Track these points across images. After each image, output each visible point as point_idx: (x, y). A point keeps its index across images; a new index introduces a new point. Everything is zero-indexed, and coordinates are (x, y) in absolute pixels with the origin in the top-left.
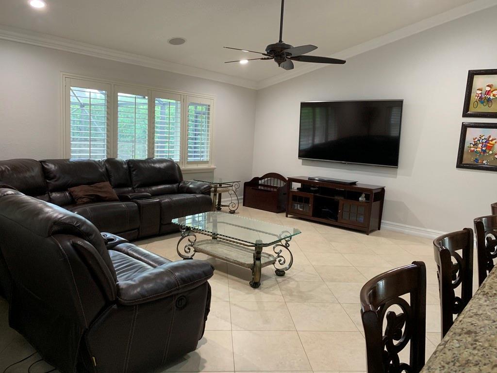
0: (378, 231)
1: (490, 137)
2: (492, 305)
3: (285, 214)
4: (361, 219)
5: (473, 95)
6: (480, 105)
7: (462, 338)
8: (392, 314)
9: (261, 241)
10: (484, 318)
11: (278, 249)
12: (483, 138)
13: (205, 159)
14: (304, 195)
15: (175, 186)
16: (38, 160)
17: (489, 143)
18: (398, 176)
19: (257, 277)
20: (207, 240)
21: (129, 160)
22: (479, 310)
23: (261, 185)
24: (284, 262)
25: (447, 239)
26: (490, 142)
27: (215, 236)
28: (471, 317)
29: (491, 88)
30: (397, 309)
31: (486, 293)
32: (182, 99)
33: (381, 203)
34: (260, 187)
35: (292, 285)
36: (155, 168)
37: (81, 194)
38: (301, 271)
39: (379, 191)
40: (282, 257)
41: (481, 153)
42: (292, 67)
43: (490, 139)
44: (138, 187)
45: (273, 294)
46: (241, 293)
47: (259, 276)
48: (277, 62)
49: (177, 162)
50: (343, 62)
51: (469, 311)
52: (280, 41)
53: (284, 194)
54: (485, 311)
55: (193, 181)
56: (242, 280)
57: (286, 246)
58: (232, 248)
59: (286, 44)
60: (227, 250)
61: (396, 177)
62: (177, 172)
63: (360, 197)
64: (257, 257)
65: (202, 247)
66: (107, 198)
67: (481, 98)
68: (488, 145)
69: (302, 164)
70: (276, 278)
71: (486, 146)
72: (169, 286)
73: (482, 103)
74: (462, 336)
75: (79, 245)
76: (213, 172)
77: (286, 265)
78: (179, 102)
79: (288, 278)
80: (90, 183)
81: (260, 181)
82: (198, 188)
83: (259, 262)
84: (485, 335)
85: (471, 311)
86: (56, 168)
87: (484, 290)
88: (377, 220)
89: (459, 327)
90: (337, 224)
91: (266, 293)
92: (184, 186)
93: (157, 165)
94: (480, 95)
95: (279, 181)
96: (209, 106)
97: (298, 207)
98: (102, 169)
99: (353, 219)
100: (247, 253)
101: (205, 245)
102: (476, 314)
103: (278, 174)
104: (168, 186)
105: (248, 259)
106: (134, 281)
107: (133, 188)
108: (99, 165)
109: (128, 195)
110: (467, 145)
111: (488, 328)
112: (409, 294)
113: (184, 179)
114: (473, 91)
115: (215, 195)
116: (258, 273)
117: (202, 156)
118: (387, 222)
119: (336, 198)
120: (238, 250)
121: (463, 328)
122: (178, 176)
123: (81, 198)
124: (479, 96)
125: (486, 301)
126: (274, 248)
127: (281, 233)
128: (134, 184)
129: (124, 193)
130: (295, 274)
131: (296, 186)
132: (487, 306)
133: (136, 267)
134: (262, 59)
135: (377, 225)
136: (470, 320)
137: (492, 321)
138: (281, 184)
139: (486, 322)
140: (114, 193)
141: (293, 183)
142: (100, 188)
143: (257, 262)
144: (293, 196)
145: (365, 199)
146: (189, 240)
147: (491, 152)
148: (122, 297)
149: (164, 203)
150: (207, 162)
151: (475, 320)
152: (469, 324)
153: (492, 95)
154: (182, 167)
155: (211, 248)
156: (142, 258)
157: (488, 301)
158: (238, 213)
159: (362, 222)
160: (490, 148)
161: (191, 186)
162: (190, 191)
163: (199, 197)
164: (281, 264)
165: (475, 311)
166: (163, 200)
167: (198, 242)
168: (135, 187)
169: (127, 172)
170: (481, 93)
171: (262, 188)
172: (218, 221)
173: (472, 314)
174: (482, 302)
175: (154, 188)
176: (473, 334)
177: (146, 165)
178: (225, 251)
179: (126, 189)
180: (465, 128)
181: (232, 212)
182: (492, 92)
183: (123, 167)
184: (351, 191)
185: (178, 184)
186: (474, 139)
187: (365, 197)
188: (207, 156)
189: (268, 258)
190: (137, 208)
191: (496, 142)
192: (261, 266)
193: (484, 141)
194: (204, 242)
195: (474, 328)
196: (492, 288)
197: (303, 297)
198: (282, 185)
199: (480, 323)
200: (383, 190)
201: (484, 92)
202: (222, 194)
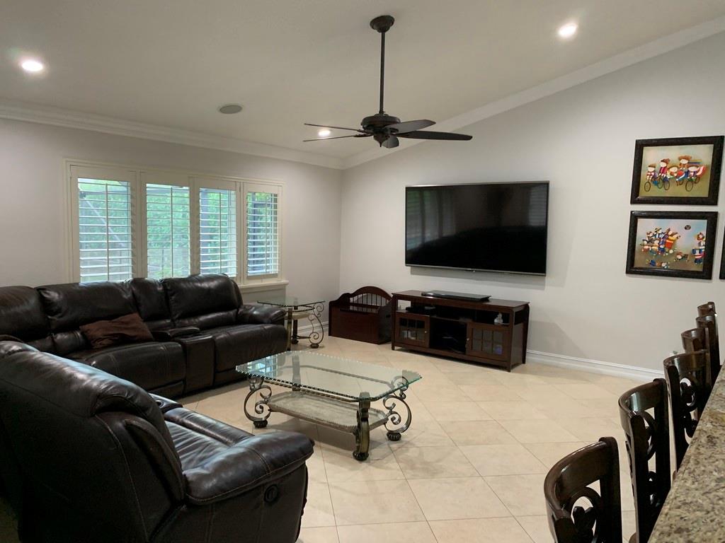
0: (523, 365)
1: (669, 230)
2: (702, 488)
3: (390, 345)
4: (499, 349)
5: (643, 173)
6: (654, 188)
7: (673, 539)
8: (580, 509)
9: (368, 394)
10: (694, 508)
11: (389, 402)
12: (660, 232)
13: (272, 271)
14: (416, 317)
15: (232, 313)
16: (33, 287)
17: (668, 239)
18: (546, 287)
19: (364, 445)
20: (286, 393)
21: (166, 279)
22: (687, 497)
23: (353, 304)
24: (400, 420)
25: (634, 395)
26: (670, 238)
27: (296, 387)
28: (679, 507)
29: (667, 163)
30: (584, 503)
31: (692, 470)
32: (238, 187)
33: (524, 325)
34: (351, 308)
35: (412, 453)
36: (202, 289)
37: (99, 334)
38: (423, 432)
39: (521, 309)
40: (397, 413)
41: (658, 252)
42: (397, 144)
43: (670, 233)
44: (179, 318)
45: (387, 468)
46: (343, 469)
47: (367, 445)
48: (378, 140)
49: (234, 278)
50: (468, 138)
51: (675, 498)
52: (381, 111)
53: (388, 316)
54: (694, 497)
55: (256, 304)
56: (341, 450)
57: (402, 398)
58: (324, 403)
59: (390, 115)
60: (318, 407)
61: (543, 289)
62: (234, 292)
63: (495, 318)
64: (363, 416)
65: (280, 404)
66: (136, 339)
67: (654, 177)
68: (667, 241)
69: (412, 273)
70: (388, 444)
71: (664, 243)
72: (256, 473)
73: (657, 184)
74: (671, 536)
75: (136, 426)
76: (285, 289)
77: (403, 424)
78: (233, 192)
79: (406, 443)
80: (111, 317)
81: (351, 299)
82: (267, 315)
83: (366, 423)
84: (701, 533)
85: (678, 499)
86: (61, 297)
87: (689, 465)
88: (521, 350)
89: (666, 523)
90: (465, 357)
91: (377, 467)
92: (245, 312)
93: (205, 285)
94: (653, 174)
95: (379, 297)
96: (276, 195)
97: (408, 335)
98: (127, 295)
99: (487, 348)
100: (346, 409)
101: (284, 401)
102: (685, 504)
103: (377, 288)
104: (221, 314)
105: (348, 418)
106: (207, 469)
107: (172, 321)
108: (122, 289)
109: (166, 332)
110: (638, 242)
111: (702, 524)
112: (598, 482)
113: (246, 302)
114: (643, 168)
115: (290, 323)
116: (365, 440)
117: (267, 267)
118: (535, 352)
119: (462, 320)
120: (331, 405)
121: (672, 525)
122: (235, 297)
123: (100, 339)
124: (651, 175)
125: (693, 483)
126: (384, 401)
127: (393, 379)
128: (173, 313)
129: (161, 327)
130: (415, 436)
131: (404, 305)
132: (697, 490)
133: (200, 444)
134: (357, 136)
135: (520, 357)
136: (678, 512)
137: (704, 513)
138: (383, 302)
139: (698, 514)
140: (146, 329)
141: (399, 301)
142: (127, 323)
143: (364, 424)
144: (401, 319)
145: (502, 321)
146: (261, 395)
147: (671, 251)
148: (194, 494)
149: (219, 340)
150: (274, 276)
151: (684, 512)
152: (678, 518)
153: (668, 173)
154: (240, 285)
155: (294, 404)
156: (207, 430)
157: (696, 483)
158: (323, 347)
159: (500, 353)
160: (671, 246)
161: (255, 313)
162: (254, 320)
163: (269, 329)
164: (395, 424)
165: (682, 499)
166: (218, 336)
167: (275, 396)
168: (175, 318)
169: (163, 297)
170: (654, 171)
171: (355, 309)
172: (301, 364)
173: (680, 504)
174: (688, 484)
175: (202, 318)
176: (685, 533)
177: (190, 285)
178: (314, 409)
179: (163, 322)
180: (635, 218)
181: (315, 346)
182: (669, 169)
183: (156, 290)
184: (481, 310)
185: (236, 310)
186: (648, 234)
187: (503, 318)
188: (275, 267)
189: (377, 415)
190: (181, 350)
191: (677, 238)
192: (369, 429)
193: (662, 236)
194: (283, 397)
195: (684, 523)
196: (698, 463)
197: (429, 470)
198: (384, 305)
199: (692, 516)
200: (526, 308)
201: (658, 169)
202: (299, 321)
